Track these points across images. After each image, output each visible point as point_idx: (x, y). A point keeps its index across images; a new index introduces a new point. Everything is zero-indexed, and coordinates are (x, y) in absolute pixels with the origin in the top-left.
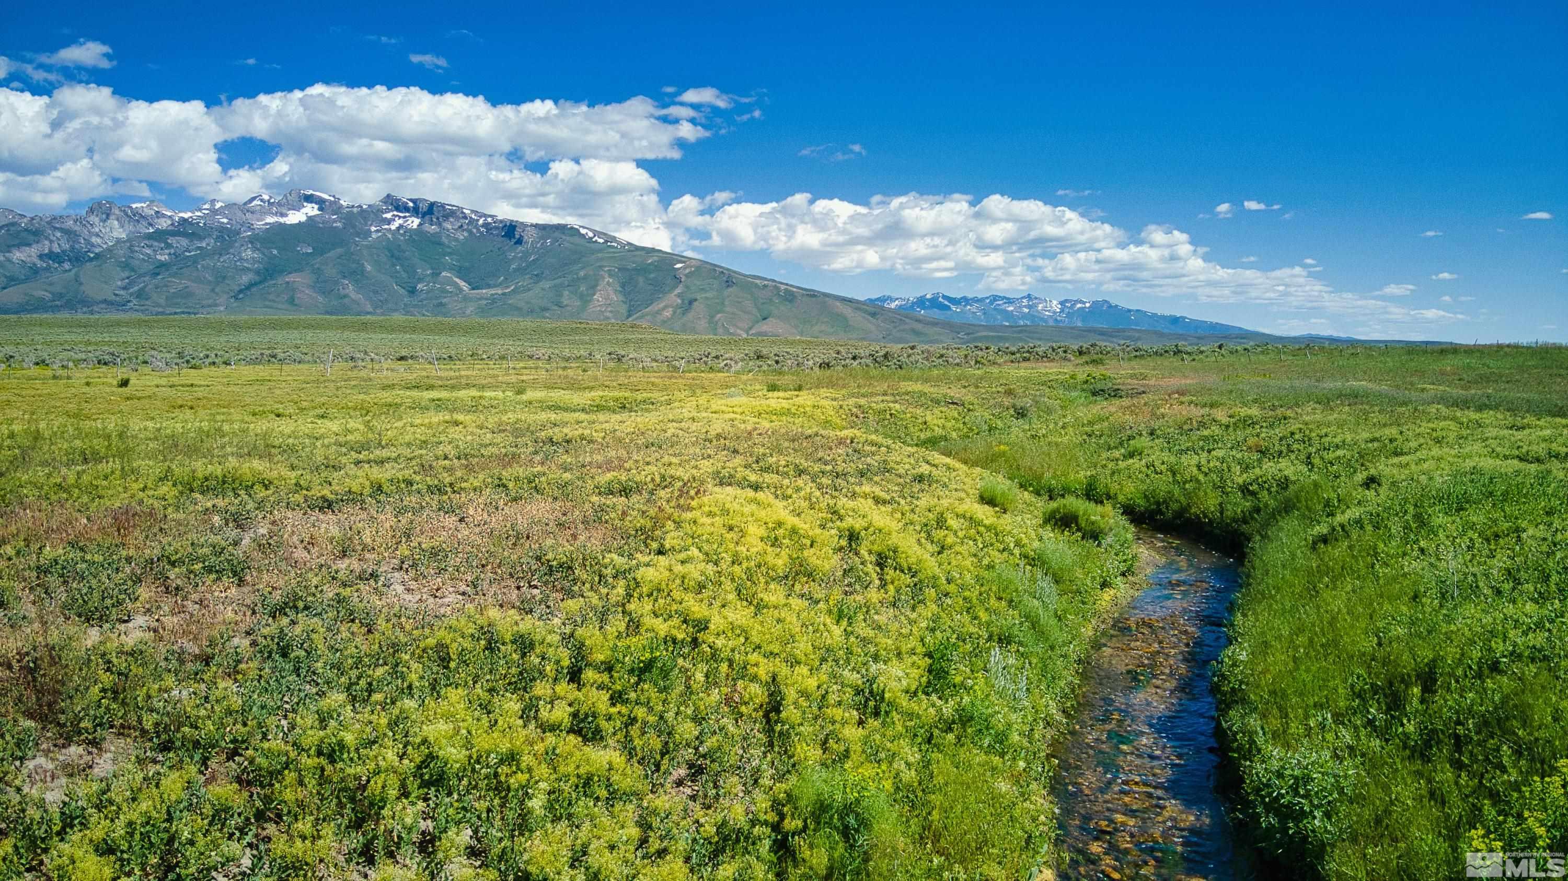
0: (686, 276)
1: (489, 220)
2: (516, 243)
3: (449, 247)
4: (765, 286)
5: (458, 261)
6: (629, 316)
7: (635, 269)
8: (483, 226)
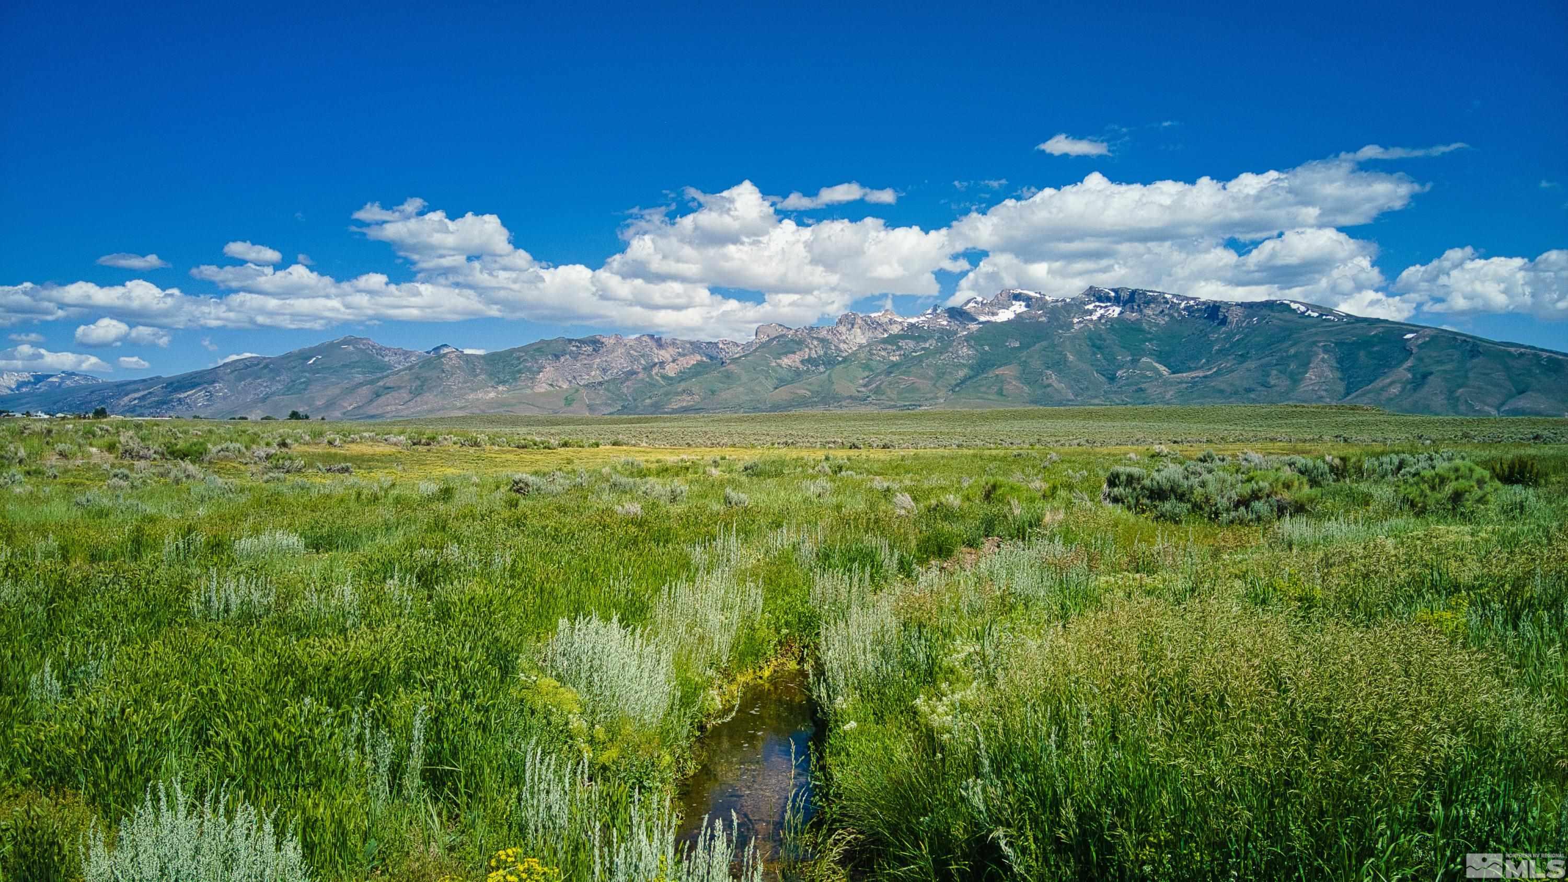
0: (1419, 347)
1: (1192, 302)
2: (1219, 324)
3: (1149, 333)
5: (1158, 346)
6: (1348, 394)
7: (1353, 343)
8: (1185, 309)
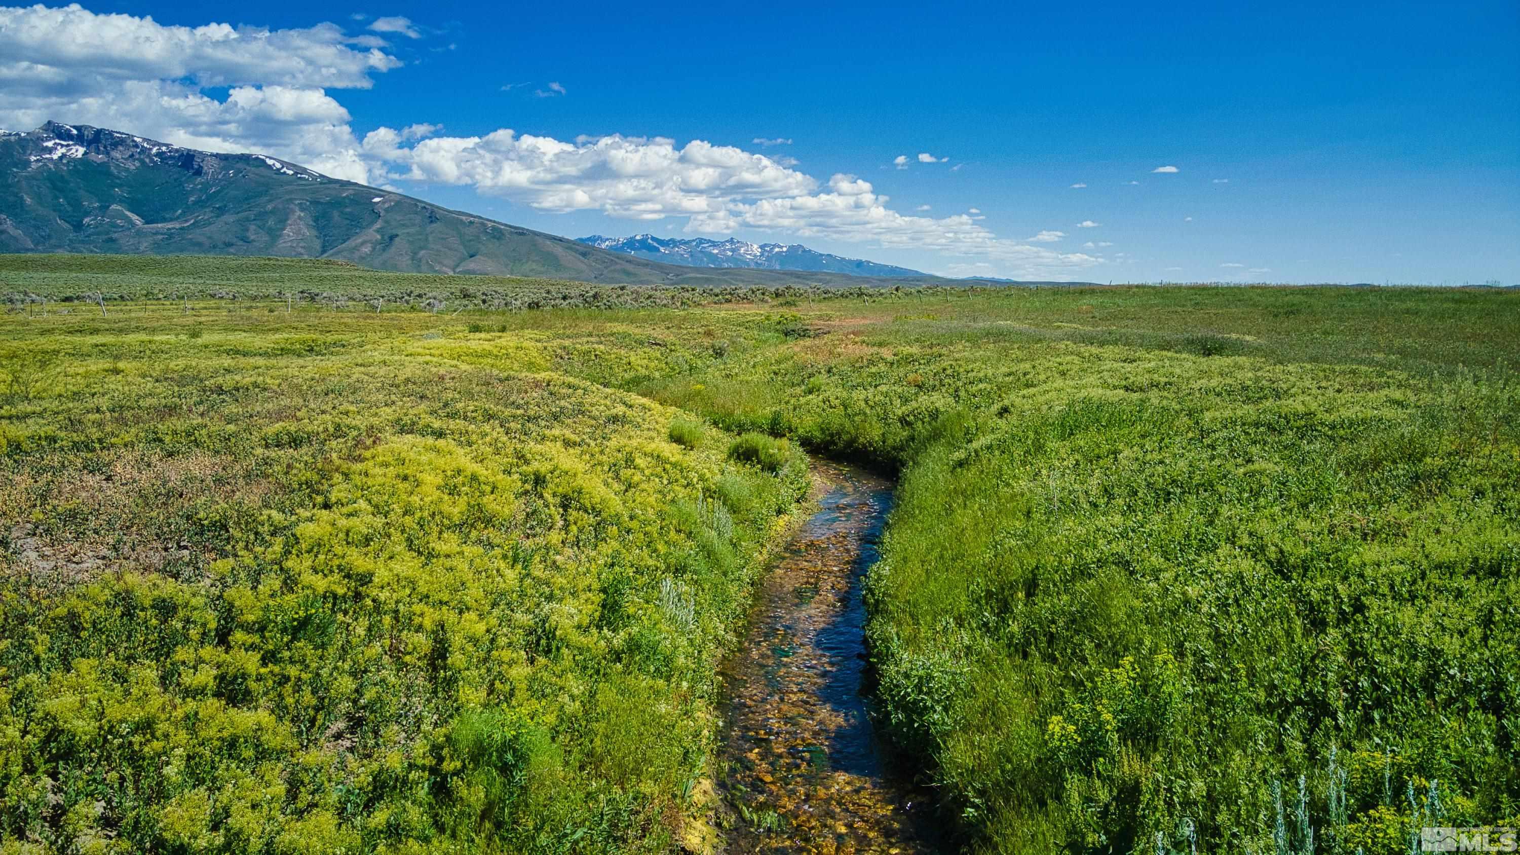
0: (387, 210)
1: (164, 149)
2: (194, 174)
3: (119, 178)
4: (471, 222)
5: (129, 193)
6: (324, 252)
7: (329, 203)
8: (157, 155)
